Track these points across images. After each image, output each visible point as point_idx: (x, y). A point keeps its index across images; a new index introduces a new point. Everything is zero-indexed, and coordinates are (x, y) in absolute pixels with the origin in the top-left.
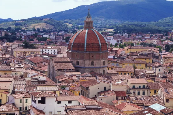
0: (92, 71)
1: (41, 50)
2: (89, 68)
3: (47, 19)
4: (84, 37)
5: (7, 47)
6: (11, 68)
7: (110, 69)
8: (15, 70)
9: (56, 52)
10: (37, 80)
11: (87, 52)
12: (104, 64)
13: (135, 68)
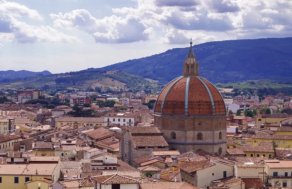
0: (200, 150)
1: (106, 119)
2: (194, 144)
3: (113, 72)
4: (184, 91)
5: (44, 115)
6: (53, 145)
7: (231, 147)
8: (61, 147)
9: (132, 123)
10: (102, 164)
11: (189, 116)
12: (220, 138)
13: (275, 146)
